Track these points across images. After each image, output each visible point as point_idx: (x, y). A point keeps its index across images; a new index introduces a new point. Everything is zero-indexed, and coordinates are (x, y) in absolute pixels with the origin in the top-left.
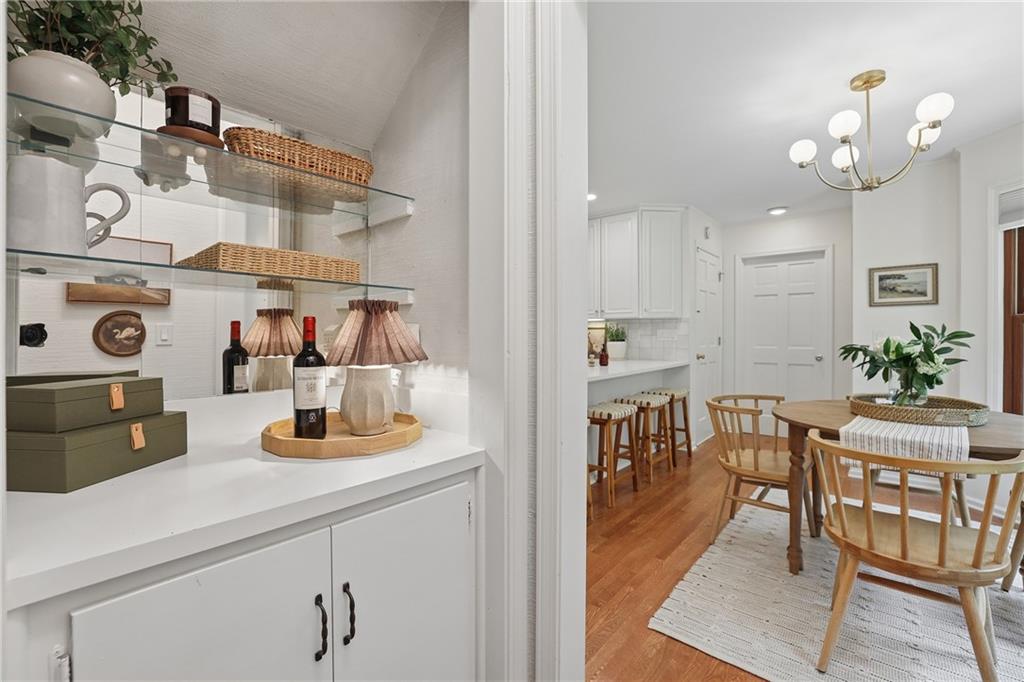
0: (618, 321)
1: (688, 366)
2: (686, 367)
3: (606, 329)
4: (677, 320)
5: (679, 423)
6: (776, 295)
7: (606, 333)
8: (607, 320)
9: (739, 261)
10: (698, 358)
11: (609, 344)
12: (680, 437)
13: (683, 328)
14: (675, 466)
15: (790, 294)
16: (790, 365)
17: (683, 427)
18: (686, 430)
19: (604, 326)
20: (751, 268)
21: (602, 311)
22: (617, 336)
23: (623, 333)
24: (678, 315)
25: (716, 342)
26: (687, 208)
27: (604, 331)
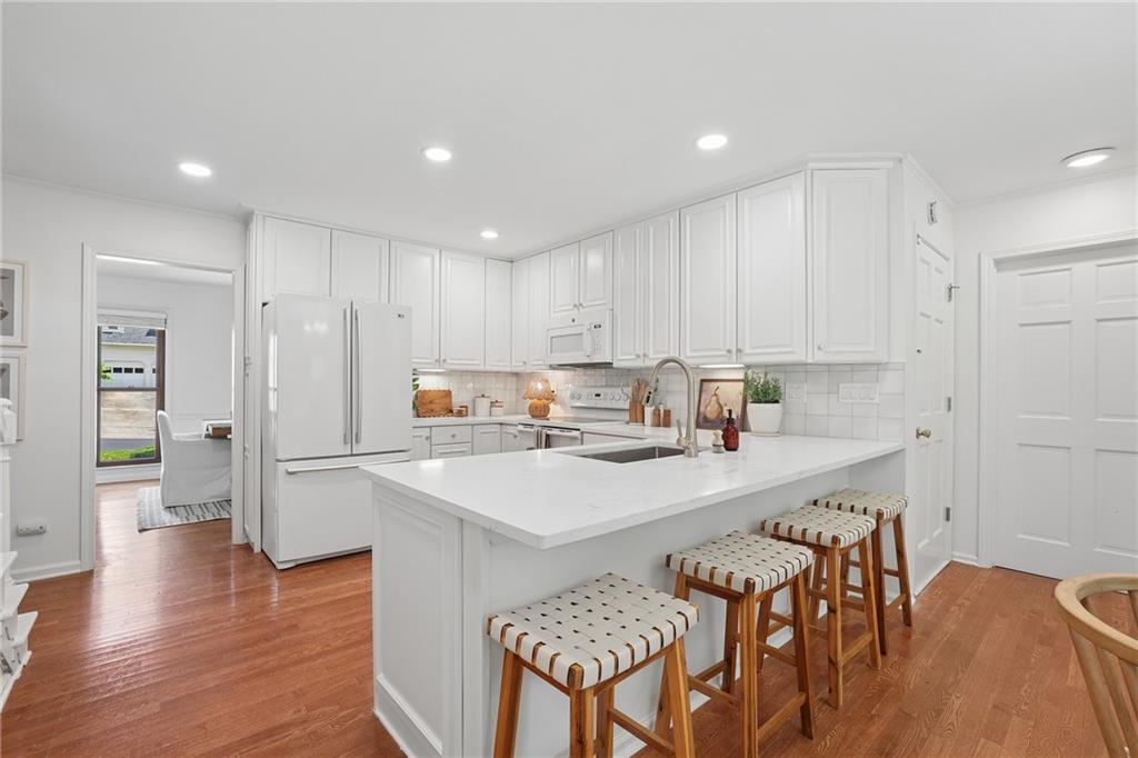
0: (767, 367)
1: (903, 450)
2: (899, 452)
3: (746, 381)
4: (878, 367)
5: (890, 562)
6: (1068, 322)
7: (745, 389)
8: (748, 367)
9: (988, 264)
10: (918, 435)
11: (751, 407)
12: (892, 592)
13: (890, 382)
14: (883, 653)
15: (1098, 320)
16: (1098, 450)
17: (895, 567)
18: (901, 574)
19: (742, 377)
20: (1013, 277)
21: (739, 351)
22: (765, 393)
23: (776, 389)
24: (881, 357)
25: (944, 404)
26: (900, 161)
27: (742, 384)
